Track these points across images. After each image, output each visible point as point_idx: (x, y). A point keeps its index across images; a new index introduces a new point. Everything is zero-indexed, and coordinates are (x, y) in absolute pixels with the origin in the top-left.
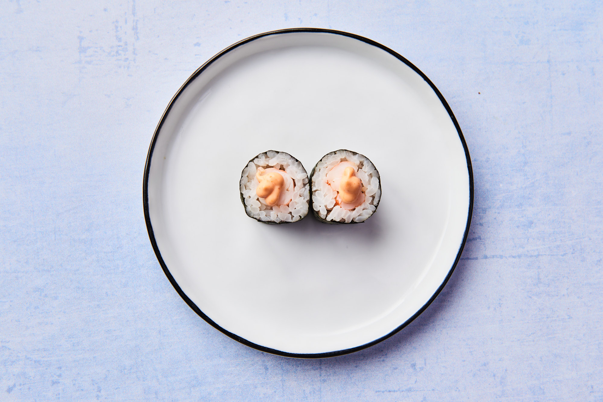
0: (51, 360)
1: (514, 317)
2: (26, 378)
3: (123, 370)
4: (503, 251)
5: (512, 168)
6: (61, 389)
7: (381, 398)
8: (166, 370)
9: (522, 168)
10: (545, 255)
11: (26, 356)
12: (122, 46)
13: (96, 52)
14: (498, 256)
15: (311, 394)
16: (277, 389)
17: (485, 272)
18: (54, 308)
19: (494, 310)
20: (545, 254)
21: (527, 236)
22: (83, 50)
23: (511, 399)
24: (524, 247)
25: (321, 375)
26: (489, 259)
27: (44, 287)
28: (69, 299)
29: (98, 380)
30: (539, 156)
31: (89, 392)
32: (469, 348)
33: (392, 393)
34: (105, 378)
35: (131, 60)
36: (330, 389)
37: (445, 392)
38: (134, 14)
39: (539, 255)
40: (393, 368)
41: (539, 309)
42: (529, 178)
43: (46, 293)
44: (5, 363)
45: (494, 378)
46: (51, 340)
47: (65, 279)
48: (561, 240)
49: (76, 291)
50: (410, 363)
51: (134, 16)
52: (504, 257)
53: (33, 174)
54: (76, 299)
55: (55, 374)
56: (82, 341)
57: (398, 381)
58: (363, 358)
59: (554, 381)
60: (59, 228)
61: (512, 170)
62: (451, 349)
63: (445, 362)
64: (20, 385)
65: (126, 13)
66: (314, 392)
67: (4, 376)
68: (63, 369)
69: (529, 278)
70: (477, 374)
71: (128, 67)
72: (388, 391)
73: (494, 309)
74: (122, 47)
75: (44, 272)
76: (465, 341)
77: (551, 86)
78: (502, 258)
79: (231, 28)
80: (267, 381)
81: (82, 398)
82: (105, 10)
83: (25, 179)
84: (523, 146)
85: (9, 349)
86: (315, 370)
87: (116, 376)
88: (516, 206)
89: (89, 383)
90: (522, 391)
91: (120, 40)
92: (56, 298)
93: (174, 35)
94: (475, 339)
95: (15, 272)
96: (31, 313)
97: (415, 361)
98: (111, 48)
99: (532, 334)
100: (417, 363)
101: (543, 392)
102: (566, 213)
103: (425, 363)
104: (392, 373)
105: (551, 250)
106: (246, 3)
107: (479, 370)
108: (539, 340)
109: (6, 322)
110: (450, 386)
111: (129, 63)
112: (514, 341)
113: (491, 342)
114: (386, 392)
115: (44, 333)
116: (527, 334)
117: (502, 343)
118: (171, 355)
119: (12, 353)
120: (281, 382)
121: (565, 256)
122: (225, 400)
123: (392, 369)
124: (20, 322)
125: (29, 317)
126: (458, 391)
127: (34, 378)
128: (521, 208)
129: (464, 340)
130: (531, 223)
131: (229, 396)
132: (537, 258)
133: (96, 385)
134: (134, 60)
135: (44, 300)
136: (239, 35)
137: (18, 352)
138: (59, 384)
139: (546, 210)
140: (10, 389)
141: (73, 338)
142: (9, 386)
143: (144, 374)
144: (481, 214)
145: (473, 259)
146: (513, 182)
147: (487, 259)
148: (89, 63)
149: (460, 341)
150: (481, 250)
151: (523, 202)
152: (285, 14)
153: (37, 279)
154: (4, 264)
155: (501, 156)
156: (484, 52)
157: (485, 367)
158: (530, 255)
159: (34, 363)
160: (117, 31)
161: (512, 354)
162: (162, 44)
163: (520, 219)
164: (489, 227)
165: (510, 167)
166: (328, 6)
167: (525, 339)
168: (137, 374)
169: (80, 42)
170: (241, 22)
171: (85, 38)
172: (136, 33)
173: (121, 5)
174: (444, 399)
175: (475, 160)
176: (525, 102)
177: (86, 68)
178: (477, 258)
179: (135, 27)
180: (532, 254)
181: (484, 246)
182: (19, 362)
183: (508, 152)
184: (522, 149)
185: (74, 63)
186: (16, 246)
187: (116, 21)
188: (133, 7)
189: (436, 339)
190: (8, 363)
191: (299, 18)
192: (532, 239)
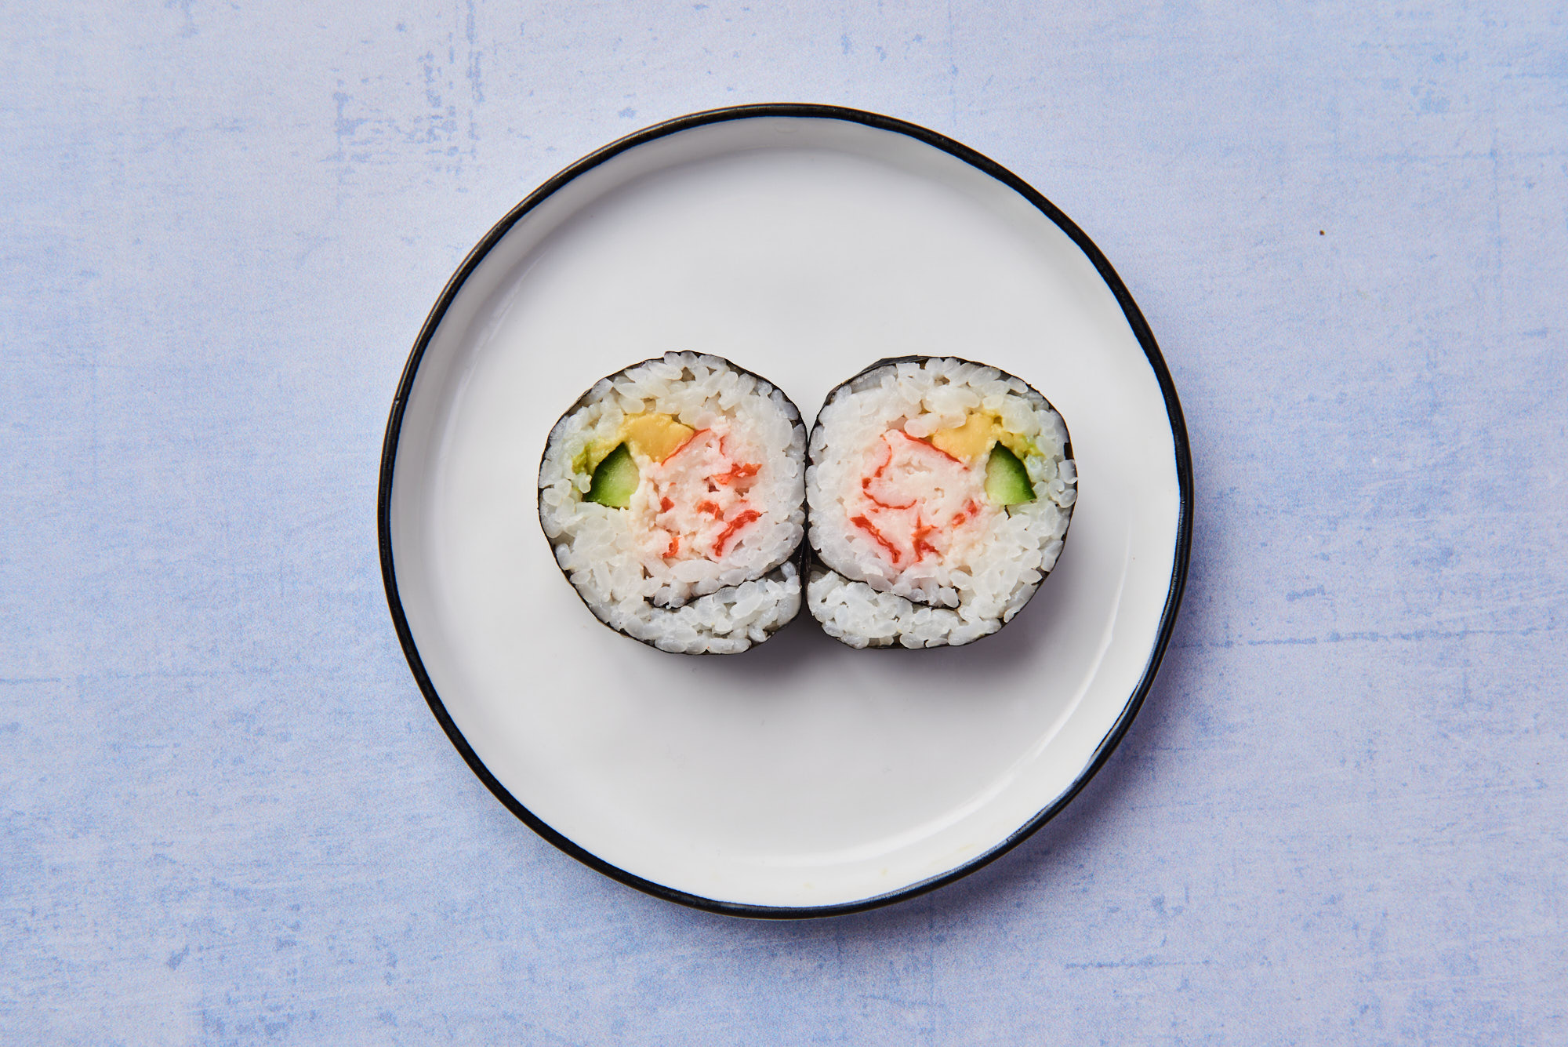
0: (275, 888)
1: (1405, 785)
2: (214, 932)
3: (449, 914)
4: (1377, 622)
5: (1402, 417)
6: (301, 958)
7: (1078, 981)
8: (554, 913)
9: (1425, 417)
10: (1483, 632)
11: (214, 879)
12: (441, 118)
13: (378, 131)
14: (1365, 635)
15: (907, 972)
16: (826, 961)
17: (1335, 675)
18: (280, 761)
19: (1356, 767)
20: (1481, 628)
21: (1437, 586)
22: (345, 127)
23: (1396, 985)
24: (1430, 613)
25: (931, 927)
26: (1345, 641)
27: (257, 711)
28: (317, 741)
29: (390, 937)
30: (1469, 387)
31: (367, 967)
32: (1295, 860)
33: (1105, 969)
34: (405, 932)
35: (464, 153)
36: (954, 961)
37: (1235, 966)
38: (470, 37)
39: (1466, 632)
40: (1108, 908)
41: (1467, 765)
42: (1443, 444)
43: (261, 725)
44: (162, 896)
45: (1357, 934)
46: (274, 841)
47: (306, 692)
48: (1521, 595)
49: (335, 721)
50: (1150, 895)
51: (472, 43)
52: (1381, 637)
53: (227, 433)
54: (334, 740)
55: (284, 923)
56: (349, 844)
57: (1121, 940)
58: (1036, 885)
59: (1502, 940)
60: (292, 566)
61: (1402, 423)
62: (1249, 863)
63: (1236, 893)
64: (200, 949)
65: (450, 35)
66: (915, 966)
67: (161, 927)
68: (303, 910)
69: (1442, 689)
70: (1314, 925)
71: (458, 170)
72: (1096, 964)
73: (1355, 764)
74: (443, 121)
75: (256, 674)
76: (1284, 843)
77: (1499, 216)
78: (1377, 640)
79: (710, 72)
80: (800, 940)
81: (349, 982)
82: (400, 27)
83: (207, 445)
84: (1428, 364)
85: (172, 862)
86: (917, 913)
87: (433, 928)
88: (1411, 511)
89: (366, 946)
90: (1424, 965)
91: (436, 102)
92: (285, 738)
93: (570, 89)
94: (1309, 837)
95: (186, 675)
96: (223, 774)
97: (1161, 892)
98: (415, 121)
99: (1448, 825)
100: (1166, 896)
101: (1476, 967)
102: (1535, 528)
103: (1187, 897)
104: (1105, 920)
105: (1496, 621)
106: (748, 9)
107: (1319, 915)
108: (1467, 841)
109: (163, 796)
110: (1247, 954)
111: (461, 160)
112: (1403, 843)
113: (1350, 845)
114: (1090, 966)
115: (257, 824)
116: (1437, 827)
117: (1376, 848)
118: (566, 876)
119: (179, 872)
120: (835, 942)
121: (1530, 635)
122: (699, 987)
123: (1106, 910)
124: (197, 795)
125: (221, 785)
126: (1266, 964)
127: (233, 932)
128: (1424, 517)
129: (1281, 841)
130: (1449, 553)
131: (708, 976)
132: (1463, 641)
133: (384, 950)
134: (472, 151)
135: (255, 743)
136: (730, 89)
137: (195, 869)
138: (294, 947)
139: (1485, 523)
140: (175, 959)
141: (328, 834)
142: (173, 952)
143: (502, 924)
144: (1325, 533)
145: (1304, 642)
146: (1404, 452)
147: (1340, 643)
148: (362, 158)
149: (1273, 842)
150: (1325, 619)
151: (1428, 503)
152: (844, 37)
153: (239, 690)
154: (158, 654)
155: (1375, 388)
156: (1334, 131)
157: (1333, 906)
158: (1445, 632)
159: (232, 895)
160: (429, 80)
161: (1399, 875)
162: (540, 112)
163: (1420, 544)
164: (1344, 563)
165: (1398, 416)
166: (950, 17)
167: (1432, 839)
168: (484, 922)
169: (339, 108)
170: (734, 56)
171: (351, 97)
172: (477, 85)
173: (438, 16)
174: (1232, 985)
175: (1311, 399)
176: (1435, 255)
177: (354, 172)
178: (1315, 639)
179: (473, 69)
180: (1451, 631)
181: (1333, 610)
182: (197, 894)
183: (1391, 378)
184: (1426, 371)
185: (323, 160)
186: (187, 611)
187: (427, 56)
188: (468, 19)
189: (1214, 838)
190: (171, 896)
191: (877, 47)
192: (1450, 593)
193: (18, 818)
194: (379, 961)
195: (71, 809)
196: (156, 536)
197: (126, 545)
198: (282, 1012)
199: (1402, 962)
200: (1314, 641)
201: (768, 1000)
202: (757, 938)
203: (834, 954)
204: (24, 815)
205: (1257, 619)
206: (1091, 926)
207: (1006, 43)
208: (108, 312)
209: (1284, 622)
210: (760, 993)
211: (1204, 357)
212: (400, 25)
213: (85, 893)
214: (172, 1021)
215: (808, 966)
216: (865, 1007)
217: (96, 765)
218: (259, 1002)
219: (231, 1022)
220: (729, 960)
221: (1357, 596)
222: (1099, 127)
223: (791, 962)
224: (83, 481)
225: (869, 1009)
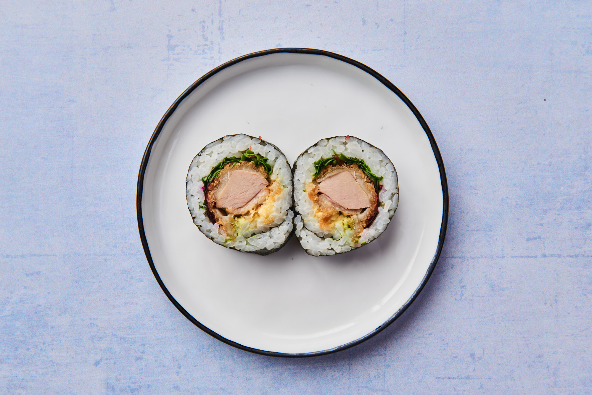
0: (136, 337)
1: (569, 313)
2: (112, 353)
3: (201, 349)
4: (561, 251)
5: (573, 172)
6: (145, 364)
7: (440, 384)
9: (582, 172)
11: (113, 333)
13: (183, 50)
14: (556, 255)
15: (375, 378)
16: (344, 372)
17: (544, 270)
18: (139, 289)
21: (584, 237)
22: (171, 48)
23: (563, 390)
25: (385, 361)
26: (548, 257)
27: (131, 270)
29: (179, 357)
31: (169, 368)
32: (526, 340)
33: (451, 380)
34: (185, 356)
35: (216, 59)
36: (393, 374)
37: (501, 380)
38: (220, 15)
42: (589, 183)
43: (132, 275)
44: (93, 339)
45: (548, 370)
46: (136, 319)
50: (469, 352)
51: (220, 17)
52: (562, 256)
53: (123, 164)
55: (139, 351)
56: (164, 321)
57: (457, 369)
61: (573, 174)
62: (508, 341)
63: (502, 352)
64: (107, 359)
65: (212, 14)
66: (378, 376)
67: (92, 350)
68: (146, 346)
69: (585, 277)
70: (532, 366)
72: (448, 377)
73: (550, 305)
74: (208, 46)
75: (131, 256)
76: (522, 334)
78: (560, 257)
79: (311, 31)
80: (335, 364)
81: (163, 374)
82: (193, 10)
83: (115, 168)
84: (584, 152)
85: (97, 326)
86: (380, 356)
87: (195, 355)
88: (575, 208)
89: (170, 360)
90: (574, 382)
91: (206, 39)
92: (141, 280)
93: (257, 36)
94: (531, 332)
95: (104, 255)
96: (117, 293)
97: (474, 351)
98: (198, 46)
99: (585, 329)
100: (476, 352)
103: (484, 354)
104: (452, 361)
106: (327, 7)
107: (534, 362)
109: (94, 301)
110: (506, 376)
111: (215, 62)
112: (567, 336)
113: (547, 335)
114: (445, 378)
115: (129, 313)
116: (581, 330)
117: (557, 337)
119: (99, 330)
120: (348, 365)
122: (296, 381)
123: (452, 357)
124: (107, 301)
125: (116, 297)
126: (513, 380)
127: (119, 353)
128: (580, 211)
129: (520, 333)
130: (589, 225)
131: (299, 377)
133: (176, 362)
134: (219, 58)
135: (130, 282)
136: (319, 38)
137: (105, 329)
138: (142, 360)
140: (97, 363)
141: (156, 318)
142: (96, 360)
143: (221, 354)
144: (542, 216)
145: (532, 257)
146: (573, 186)
147: (546, 258)
148: (177, 60)
149: (517, 333)
150: (541, 249)
151: (582, 205)
152: (363, 19)
153: (124, 262)
154: (94, 247)
155: (563, 160)
156: (551, 61)
157: (540, 359)
158: (586, 255)
159: (119, 340)
160: (204, 31)
161: (565, 348)
162: (246, 44)
163: (578, 221)
164: (549, 228)
165: (571, 171)
166: (404, 12)
167: (579, 334)
168: (214, 353)
169: (169, 40)
170: (321, 25)
171: (174, 36)
172: (222, 33)
173: (208, 6)
174: (500, 388)
175: (538, 164)
176: (588, 110)
177: (174, 65)
178: (536, 256)
179: (221, 27)
180: (589, 255)
181: (544, 245)
182: (106, 339)
183: (570, 157)
184: (583, 154)
185: (162, 60)
186: (105, 231)
187: (203, 22)
188: (219, 8)
189: (495, 331)
190: (96, 339)
191: (376, 23)
192: (589, 240)
193: (39, 307)
194: (174, 366)
195: (59, 305)
196: (94, 202)
197: (83, 205)
198: (137, 384)
199: (565, 381)
200: (536, 257)
201: (322, 387)
202: (318, 363)
203: (347, 370)
204: (41, 306)
205: (514, 248)
206: (446, 363)
207: (426, 23)
208: (79, 116)
209: (525, 249)
210: (319, 384)
211: (498, 146)
212: (193, 9)
213: (64, 337)
214: (95, 386)
215: (337, 374)
216: (358, 391)
217: (69, 288)
218: (128, 380)
219: (117, 387)
220: (307, 371)
221: (553, 240)
222: (460, 57)
223: (331, 372)
224: (67, 180)
225: (360, 391)
